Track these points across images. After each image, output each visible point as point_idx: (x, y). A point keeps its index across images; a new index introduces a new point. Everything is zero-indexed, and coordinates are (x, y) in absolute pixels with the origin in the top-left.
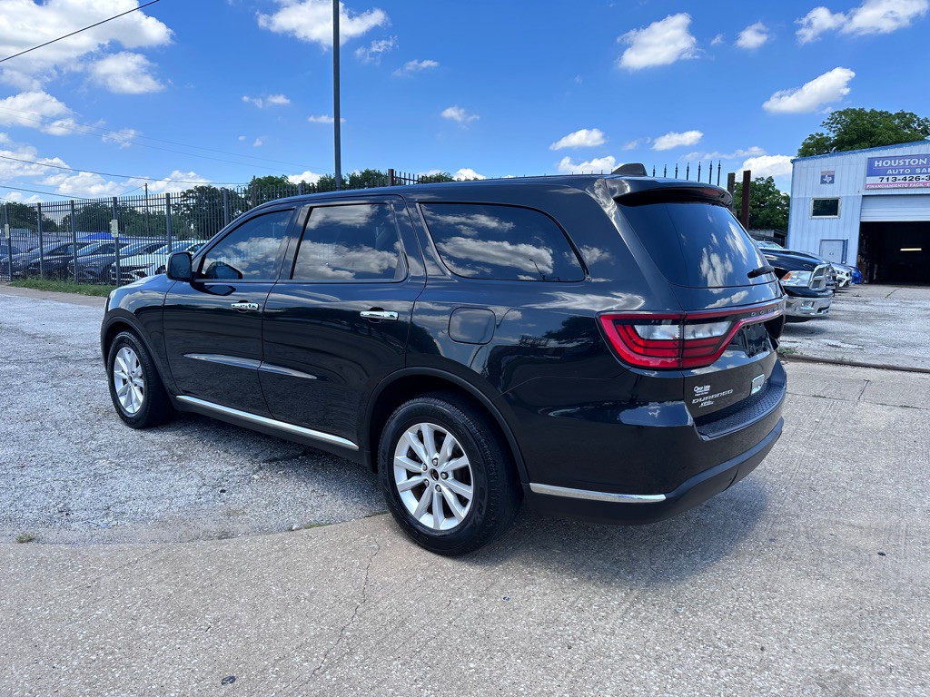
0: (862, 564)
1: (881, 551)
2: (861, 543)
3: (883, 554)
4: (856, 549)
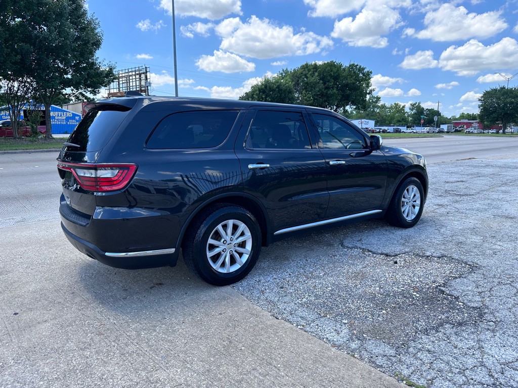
0: (22, 304)
1: (17, 315)
2: (31, 315)
3: (16, 314)
4: (31, 310)
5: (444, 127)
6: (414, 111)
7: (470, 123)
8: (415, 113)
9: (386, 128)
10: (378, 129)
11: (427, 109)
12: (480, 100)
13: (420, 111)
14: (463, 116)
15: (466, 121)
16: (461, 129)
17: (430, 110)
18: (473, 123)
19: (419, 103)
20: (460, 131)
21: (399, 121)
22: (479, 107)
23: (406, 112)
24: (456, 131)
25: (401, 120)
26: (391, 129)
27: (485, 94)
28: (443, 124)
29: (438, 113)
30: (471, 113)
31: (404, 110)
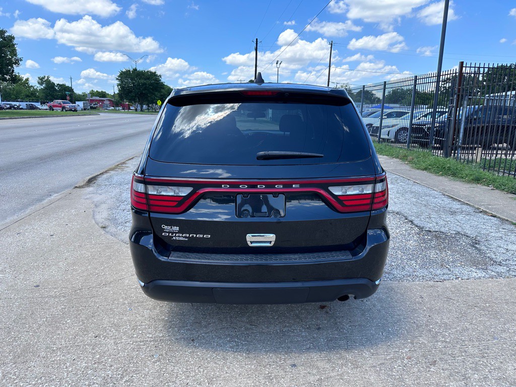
5: (80, 104)
6: (44, 85)
7: (102, 100)
8: (46, 88)
9: (17, 104)
10: (8, 104)
11: (58, 84)
12: (117, 79)
13: (50, 86)
14: (93, 93)
15: (98, 98)
16: (96, 106)
17: (61, 85)
18: (104, 100)
19: (48, 77)
20: (95, 108)
21: (27, 96)
22: (118, 86)
23: (32, 86)
24: (92, 108)
25: (30, 95)
26: (23, 105)
27: (121, 74)
28: (78, 101)
29: (70, 90)
30: (100, 91)
31: (27, 84)
